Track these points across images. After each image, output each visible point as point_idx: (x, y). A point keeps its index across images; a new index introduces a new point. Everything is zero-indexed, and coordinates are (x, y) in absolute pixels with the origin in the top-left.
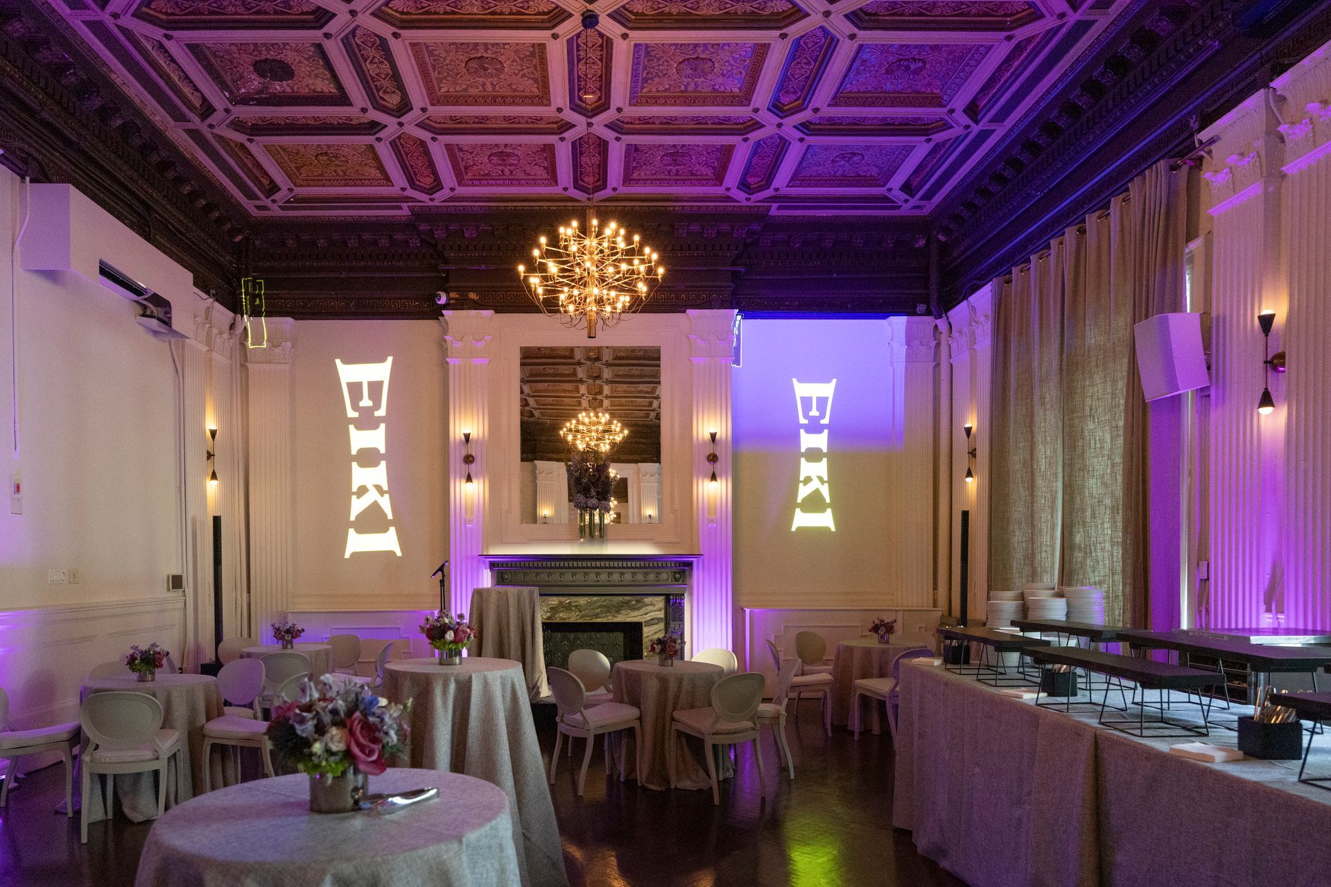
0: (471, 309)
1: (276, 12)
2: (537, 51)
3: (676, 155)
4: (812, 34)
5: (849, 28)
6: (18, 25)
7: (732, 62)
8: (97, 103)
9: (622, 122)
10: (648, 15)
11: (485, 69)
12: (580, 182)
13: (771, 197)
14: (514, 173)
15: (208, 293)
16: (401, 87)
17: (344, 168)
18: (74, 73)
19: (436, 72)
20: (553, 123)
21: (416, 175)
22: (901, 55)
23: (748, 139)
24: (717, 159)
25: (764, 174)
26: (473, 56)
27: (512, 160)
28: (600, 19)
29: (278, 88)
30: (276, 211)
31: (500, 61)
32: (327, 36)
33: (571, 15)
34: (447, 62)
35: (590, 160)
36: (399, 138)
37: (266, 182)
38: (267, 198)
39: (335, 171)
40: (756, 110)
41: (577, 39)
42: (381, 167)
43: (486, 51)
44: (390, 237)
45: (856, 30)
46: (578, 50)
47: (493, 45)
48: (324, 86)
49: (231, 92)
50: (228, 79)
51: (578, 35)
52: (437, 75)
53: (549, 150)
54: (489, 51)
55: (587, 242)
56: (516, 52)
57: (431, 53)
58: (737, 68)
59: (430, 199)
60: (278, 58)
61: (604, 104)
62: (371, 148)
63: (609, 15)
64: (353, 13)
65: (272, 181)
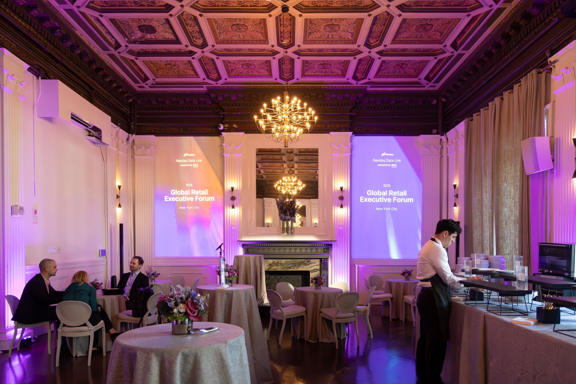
0: (234, 132)
1: (148, 6)
2: (262, 21)
3: (324, 65)
4: (382, 14)
5: (398, 12)
6: (36, 11)
7: (348, 26)
8: (69, 44)
9: (301, 51)
10: (310, 7)
11: (240, 29)
12: (282, 76)
13: (367, 82)
14: (253, 72)
15: (117, 125)
16: (203, 36)
17: (177, 70)
18: (60, 32)
19: (218, 30)
20: (270, 51)
21: (210, 73)
22: (422, 22)
23: (356, 58)
24: (343, 66)
25: (364, 73)
26: (234, 24)
27: (252, 67)
28: (289, 9)
29: (149, 36)
30: (147, 89)
31: (246, 26)
32: (171, 15)
33: (277, 7)
34: (223, 26)
35: (287, 67)
36: (202, 57)
37: (143, 76)
38: (144, 83)
39: (174, 71)
40: (359, 46)
41: (280, 16)
42: (194, 70)
43: (240, 22)
44: (198, 100)
45: (401, 13)
46: (280, 21)
47: (243, 19)
48: (169, 36)
49: (128, 39)
50: (127, 33)
51: (280, 15)
52: (219, 32)
53: (268, 63)
54: (241, 21)
55: (284, 106)
56: (253, 22)
57: (216, 22)
58: (351, 28)
59: (216, 83)
60: (149, 24)
61: (292, 44)
62: (190, 62)
63: (294, 7)
64: (182, 6)
65: (145, 75)
